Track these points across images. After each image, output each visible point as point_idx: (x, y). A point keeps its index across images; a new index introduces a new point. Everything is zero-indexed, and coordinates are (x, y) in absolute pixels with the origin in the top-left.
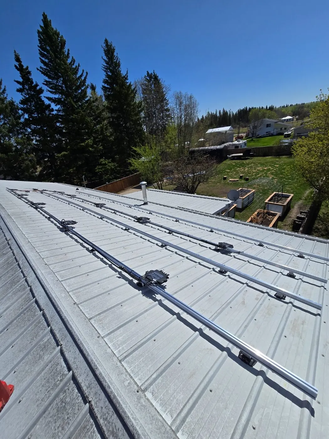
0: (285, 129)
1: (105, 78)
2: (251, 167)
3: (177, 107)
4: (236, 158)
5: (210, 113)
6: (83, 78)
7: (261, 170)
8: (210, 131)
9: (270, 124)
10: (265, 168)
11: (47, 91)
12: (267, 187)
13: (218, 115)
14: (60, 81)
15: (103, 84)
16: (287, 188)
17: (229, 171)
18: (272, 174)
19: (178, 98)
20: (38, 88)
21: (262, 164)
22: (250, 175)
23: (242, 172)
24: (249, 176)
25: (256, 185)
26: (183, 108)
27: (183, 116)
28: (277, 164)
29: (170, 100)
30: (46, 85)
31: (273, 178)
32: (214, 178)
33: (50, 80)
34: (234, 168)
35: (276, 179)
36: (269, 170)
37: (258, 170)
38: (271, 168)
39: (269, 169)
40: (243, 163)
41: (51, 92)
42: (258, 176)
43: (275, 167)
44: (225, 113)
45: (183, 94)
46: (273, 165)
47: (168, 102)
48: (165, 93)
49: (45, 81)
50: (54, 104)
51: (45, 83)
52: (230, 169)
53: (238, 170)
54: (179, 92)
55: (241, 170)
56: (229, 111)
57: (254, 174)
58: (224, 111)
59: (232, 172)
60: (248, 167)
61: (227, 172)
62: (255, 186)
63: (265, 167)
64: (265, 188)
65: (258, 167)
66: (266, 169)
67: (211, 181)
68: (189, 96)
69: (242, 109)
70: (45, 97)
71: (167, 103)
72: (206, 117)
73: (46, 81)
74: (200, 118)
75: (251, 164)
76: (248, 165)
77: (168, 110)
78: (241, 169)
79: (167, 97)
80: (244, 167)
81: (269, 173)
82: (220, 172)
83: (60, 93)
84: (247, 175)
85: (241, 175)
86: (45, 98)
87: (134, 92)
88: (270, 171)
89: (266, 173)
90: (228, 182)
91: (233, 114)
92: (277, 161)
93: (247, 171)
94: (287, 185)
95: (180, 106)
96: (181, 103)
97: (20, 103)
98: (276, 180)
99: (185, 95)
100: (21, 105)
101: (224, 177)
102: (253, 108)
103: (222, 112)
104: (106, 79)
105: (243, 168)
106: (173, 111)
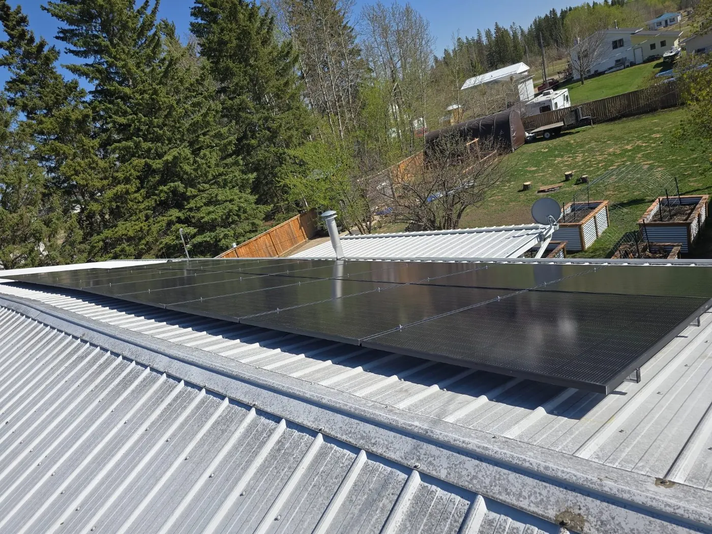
0: (663, 44)
1: (194, 5)
2: (591, 150)
3: (379, 40)
4: (547, 135)
5: (465, 41)
6: (148, 12)
7: (618, 152)
8: (470, 83)
9: (621, 41)
10: (626, 147)
11: (66, 53)
12: (639, 190)
13: (484, 40)
14: (95, 27)
15: (193, 19)
16: (692, 184)
17: (535, 168)
18: (647, 157)
19: (377, 19)
20: (46, 50)
21: (617, 139)
22: (592, 169)
23: (569, 167)
24: (589, 172)
25: (610, 191)
26: (392, 39)
27: (396, 59)
28: (658, 132)
29: (357, 28)
30: (63, 39)
31: (651, 168)
32: (499, 192)
33: (73, 27)
34: (546, 160)
35: (659, 167)
36: (638, 149)
37: (609, 155)
38: (644, 145)
39: (639, 147)
40: (569, 144)
41: (76, 53)
42: (611, 168)
43: (653, 139)
44: (501, 34)
45: (386, 7)
46: (646, 137)
47: (353, 34)
48: (341, 14)
49: (61, 32)
50: (86, 78)
51: (61, 35)
52: (538, 164)
53: (558, 163)
54: (375, 6)
55: (567, 161)
56: (511, 27)
57: (600, 165)
58: (498, 29)
59: (543, 171)
60: (583, 152)
61: (530, 172)
62: (609, 193)
63: (628, 144)
64: (635, 193)
65: (610, 146)
66: (629, 147)
67: (493, 201)
68: (403, 8)
69: (543, 16)
70: (62, 66)
71: (351, 37)
72: (454, 51)
73: (64, 31)
74: (440, 55)
75: (589, 143)
76: (582, 146)
77: (355, 52)
78: (565, 159)
79: (351, 20)
80: (574, 153)
81: (639, 155)
82: (512, 175)
83: (96, 52)
84: (583, 170)
85: (567, 173)
86: (65, 69)
87: (268, 23)
88: (642, 151)
89: (632, 159)
90: (536, 195)
91: (522, 31)
92: (657, 125)
93: (583, 160)
94: (690, 175)
95: (386, 38)
96: (385, 30)
97: (6, 89)
98: (660, 169)
99: (391, 10)
100: (9, 94)
101: (524, 185)
102: (570, 9)
103: (493, 31)
104: (198, 7)
105: (569, 157)
106: (370, 49)
